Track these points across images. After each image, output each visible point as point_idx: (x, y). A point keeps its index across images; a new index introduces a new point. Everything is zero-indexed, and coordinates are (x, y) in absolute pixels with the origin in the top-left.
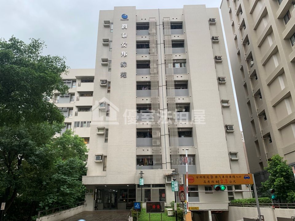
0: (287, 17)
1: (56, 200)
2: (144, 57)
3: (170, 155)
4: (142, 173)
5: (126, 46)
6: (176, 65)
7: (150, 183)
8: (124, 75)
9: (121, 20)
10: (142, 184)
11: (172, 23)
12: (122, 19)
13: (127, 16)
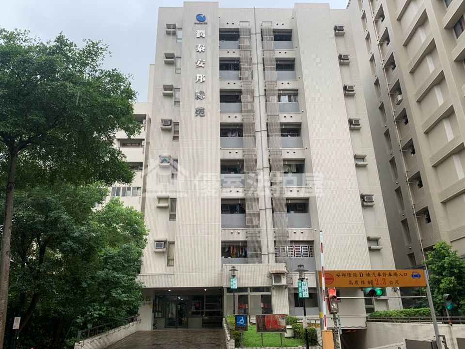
0: (460, 26)
1: (104, 312)
2: (232, 84)
3: (275, 242)
4: (234, 270)
5: (203, 66)
6: (283, 98)
7: (247, 286)
8: (200, 112)
9: (196, 23)
10: (235, 287)
11: (275, 31)
12: (198, 22)
13: (204, 17)
